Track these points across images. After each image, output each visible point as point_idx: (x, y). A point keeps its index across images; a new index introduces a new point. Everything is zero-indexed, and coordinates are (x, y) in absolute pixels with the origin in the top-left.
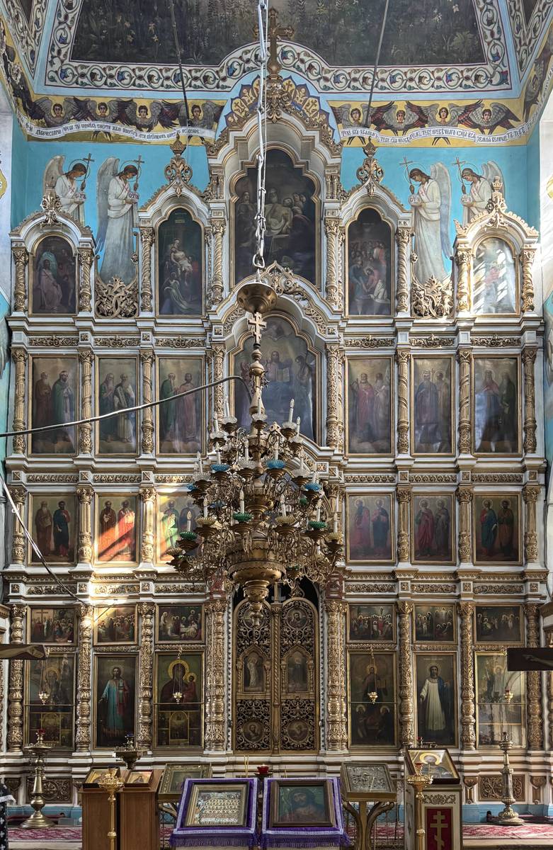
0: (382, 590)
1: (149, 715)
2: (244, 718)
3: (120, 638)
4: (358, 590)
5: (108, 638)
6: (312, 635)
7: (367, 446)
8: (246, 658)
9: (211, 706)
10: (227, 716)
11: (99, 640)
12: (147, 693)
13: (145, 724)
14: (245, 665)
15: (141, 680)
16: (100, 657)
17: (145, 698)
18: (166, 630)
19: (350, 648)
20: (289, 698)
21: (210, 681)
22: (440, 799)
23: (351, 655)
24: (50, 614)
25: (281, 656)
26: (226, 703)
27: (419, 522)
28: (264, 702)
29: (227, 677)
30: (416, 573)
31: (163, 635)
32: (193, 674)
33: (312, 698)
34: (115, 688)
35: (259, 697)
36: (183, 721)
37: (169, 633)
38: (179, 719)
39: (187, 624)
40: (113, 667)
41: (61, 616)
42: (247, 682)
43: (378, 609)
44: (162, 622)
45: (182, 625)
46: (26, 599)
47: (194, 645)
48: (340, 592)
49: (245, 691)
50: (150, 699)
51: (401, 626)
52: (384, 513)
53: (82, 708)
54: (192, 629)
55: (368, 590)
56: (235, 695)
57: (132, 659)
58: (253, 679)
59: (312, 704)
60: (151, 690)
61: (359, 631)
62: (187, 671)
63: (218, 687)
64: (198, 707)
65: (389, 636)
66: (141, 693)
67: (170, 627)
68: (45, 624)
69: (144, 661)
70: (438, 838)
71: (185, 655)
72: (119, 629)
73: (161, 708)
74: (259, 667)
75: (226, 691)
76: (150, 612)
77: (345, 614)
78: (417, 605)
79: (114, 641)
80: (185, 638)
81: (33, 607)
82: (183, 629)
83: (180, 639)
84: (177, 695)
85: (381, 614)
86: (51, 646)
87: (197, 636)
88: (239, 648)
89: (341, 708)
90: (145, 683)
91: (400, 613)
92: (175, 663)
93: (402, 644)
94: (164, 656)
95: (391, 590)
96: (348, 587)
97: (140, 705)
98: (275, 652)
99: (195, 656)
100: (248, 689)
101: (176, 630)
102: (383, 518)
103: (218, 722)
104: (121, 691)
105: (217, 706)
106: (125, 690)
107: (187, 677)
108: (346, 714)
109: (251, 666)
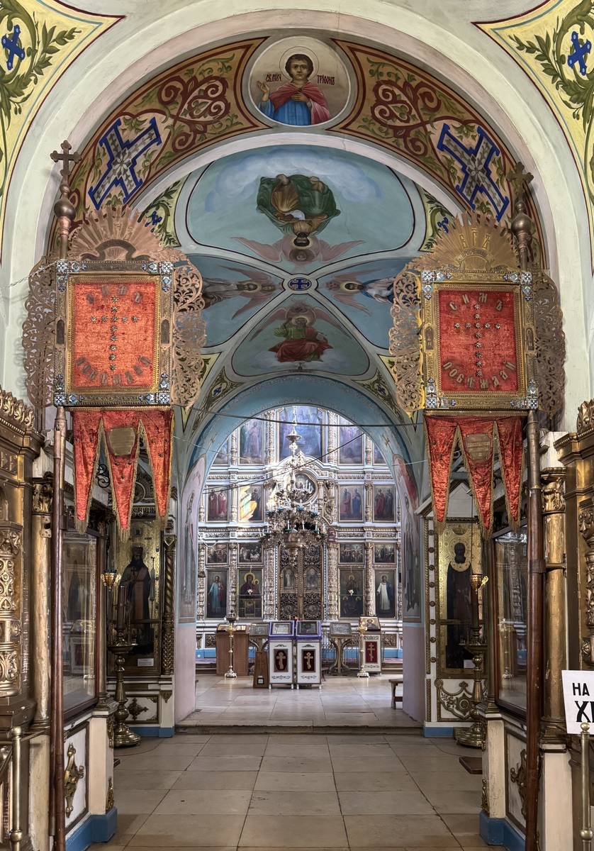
0: (357, 536)
1: (235, 601)
2: (284, 603)
3: (219, 561)
4: (344, 536)
5: (213, 561)
6: (320, 560)
7: (349, 459)
8: (285, 572)
9: (267, 597)
10: (275, 602)
11: (208, 562)
12: (234, 590)
13: (233, 605)
14: (285, 576)
15: (230, 583)
16: (209, 571)
17: (232, 592)
18: (243, 557)
19: (340, 567)
21: (266, 584)
22: (372, 638)
23: (340, 570)
25: (304, 571)
26: (275, 595)
27: (377, 500)
28: (295, 595)
29: (275, 582)
30: (375, 528)
31: (241, 559)
32: (257, 580)
33: (320, 593)
34: (216, 587)
35: (292, 592)
36: (252, 604)
37: (245, 558)
38: (250, 603)
39: (254, 554)
40: (215, 575)
42: (285, 584)
43: (355, 546)
44: (241, 553)
47: (258, 565)
48: (334, 539)
49: (285, 589)
50: (235, 593)
51: (367, 555)
52: (359, 495)
54: (256, 556)
55: (350, 536)
56: (279, 591)
57: (225, 571)
58: (288, 583)
59: (320, 596)
60: (236, 588)
61: (345, 558)
62: (254, 578)
63: (270, 587)
64: (260, 597)
65: (361, 560)
66: (230, 590)
67: (245, 555)
69: (232, 573)
70: (371, 655)
71: (253, 570)
72: (218, 556)
73: (241, 597)
74: (292, 576)
75: (275, 589)
76: (235, 548)
78: (376, 544)
79: (216, 562)
80: (253, 561)
82: (252, 556)
83: (251, 562)
84: (250, 591)
85: (357, 548)
87: (259, 560)
88: (282, 567)
89: (335, 597)
90: (233, 585)
91: (366, 549)
92: (247, 574)
93: (367, 565)
94: (242, 571)
95: (362, 536)
96: (339, 536)
97: (230, 596)
98: (300, 569)
99: (258, 570)
100: (286, 587)
101: (248, 557)
102: (358, 498)
103: (271, 605)
104: (220, 589)
105: (270, 597)
107: (254, 581)
108: (338, 601)
109: (288, 576)
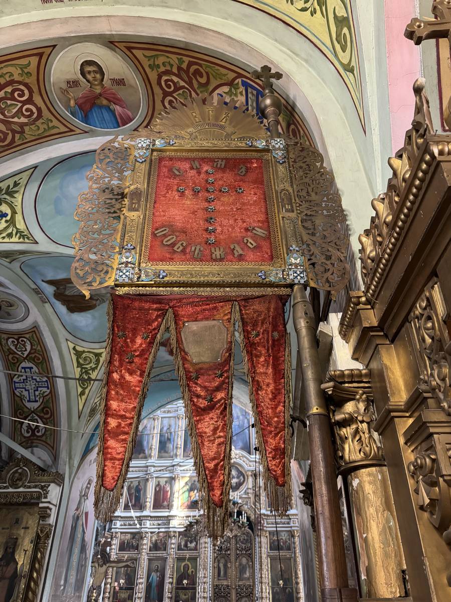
0: (284, 523)
1: (171, 593)
2: (218, 595)
3: (159, 549)
4: (272, 524)
5: (154, 550)
6: (250, 549)
8: (219, 561)
9: (201, 588)
10: (209, 594)
11: (150, 550)
12: (171, 580)
13: (169, 598)
14: (219, 565)
15: (168, 573)
16: (149, 560)
17: (169, 583)
19: (270, 555)
20: (240, 583)
21: (201, 574)
23: (271, 559)
24: (129, 536)
25: (236, 560)
26: (209, 587)
28: (228, 586)
29: (210, 572)
31: (179, 548)
32: (193, 570)
33: (251, 584)
34: (155, 577)
35: (225, 583)
36: (187, 596)
37: (182, 547)
38: (185, 595)
39: (191, 542)
40: (155, 564)
41: (133, 538)
42: (219, 575)
43: (283, 534)
44: (179, 541)
45: (189, 543)
46: (119, 529)
47: (194, 553)
48: (263, 527)
49: (218, 579)
50: (172, 583)
51: (294, 543)
53: (139, 588)
54: (193, 545)
55: (277, 524)
56: (213, 582)
57: (165, 560)
58: (222, 573)
59: (252, 587)
60: (172, 578)
62: (190, 568)
63: (205, 577)
64: (195, 589)
65: (289, 549)
66: (168, 580)
67: (183, 543)
68: (126, 541)
69: (170, 562)
71: (189, 559)
72: (159, 544)
73: (177, 588)
74: (225, 566)
75: (209, 580)
76: (174, 536)
77: (267, 537)
79: (157, 551)
80: (190, 550)
81: (121, 533)
82: (189, 545)
83: (188, 550)
84: (185, 582)
86: (127, 554)
87: (196, 549)
88: (216, 556)
89: (266, 589)
90: (170, 575)
91: (293, 536)
92: (185, 563)
93: (295, 554)
94: (180, 559)
95: (288, 523)
96: (268, 524)
97: (167, 587)
98: (233, 558)
99: (194, 559)
100: (219, 578)
101: (186, 545)
103: (204, 597)
104: (158, 579)
105: (204, 589)
106: (160, 578)
107: (190, 571)
108: (269, 593)
109: (221, 565)
